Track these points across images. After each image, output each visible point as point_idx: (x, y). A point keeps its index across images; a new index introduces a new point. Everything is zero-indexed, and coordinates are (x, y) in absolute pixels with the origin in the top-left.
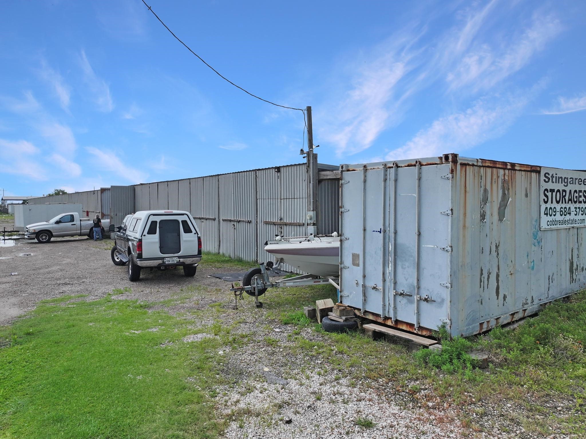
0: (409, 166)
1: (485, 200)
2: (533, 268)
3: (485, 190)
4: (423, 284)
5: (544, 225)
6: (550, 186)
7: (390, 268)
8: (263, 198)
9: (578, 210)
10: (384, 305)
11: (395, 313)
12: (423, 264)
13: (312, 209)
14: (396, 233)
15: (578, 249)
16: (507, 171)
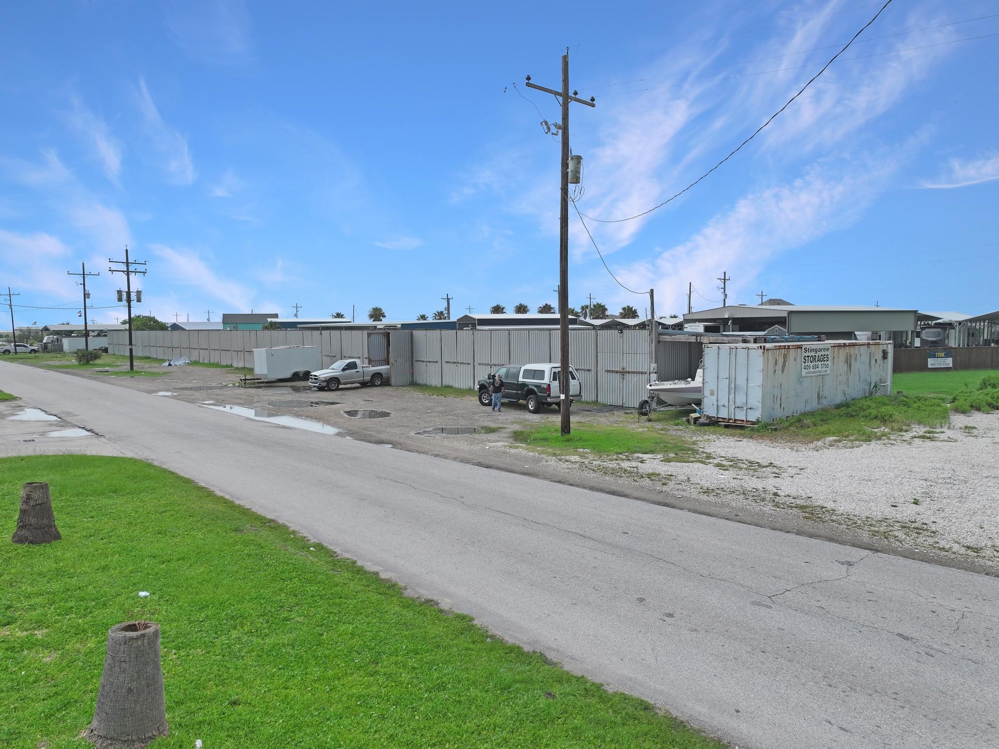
0: (742, 348)
1: (776, 364)
2: (797, 396)
3: (776, 360)
4: (748, 402)
5: (803, 374)
6: (807, 354)
7: (732, 396)
8: (604, 351)
9: (823, 365)
10: (729, 413)
11: (734, 416)
12: (749, 393)
13: (654, 362)
14: (735, 379)
15: (823, 386)
16: (786, 350)
